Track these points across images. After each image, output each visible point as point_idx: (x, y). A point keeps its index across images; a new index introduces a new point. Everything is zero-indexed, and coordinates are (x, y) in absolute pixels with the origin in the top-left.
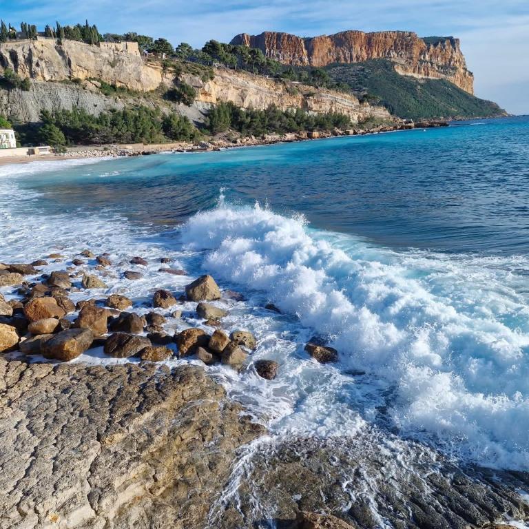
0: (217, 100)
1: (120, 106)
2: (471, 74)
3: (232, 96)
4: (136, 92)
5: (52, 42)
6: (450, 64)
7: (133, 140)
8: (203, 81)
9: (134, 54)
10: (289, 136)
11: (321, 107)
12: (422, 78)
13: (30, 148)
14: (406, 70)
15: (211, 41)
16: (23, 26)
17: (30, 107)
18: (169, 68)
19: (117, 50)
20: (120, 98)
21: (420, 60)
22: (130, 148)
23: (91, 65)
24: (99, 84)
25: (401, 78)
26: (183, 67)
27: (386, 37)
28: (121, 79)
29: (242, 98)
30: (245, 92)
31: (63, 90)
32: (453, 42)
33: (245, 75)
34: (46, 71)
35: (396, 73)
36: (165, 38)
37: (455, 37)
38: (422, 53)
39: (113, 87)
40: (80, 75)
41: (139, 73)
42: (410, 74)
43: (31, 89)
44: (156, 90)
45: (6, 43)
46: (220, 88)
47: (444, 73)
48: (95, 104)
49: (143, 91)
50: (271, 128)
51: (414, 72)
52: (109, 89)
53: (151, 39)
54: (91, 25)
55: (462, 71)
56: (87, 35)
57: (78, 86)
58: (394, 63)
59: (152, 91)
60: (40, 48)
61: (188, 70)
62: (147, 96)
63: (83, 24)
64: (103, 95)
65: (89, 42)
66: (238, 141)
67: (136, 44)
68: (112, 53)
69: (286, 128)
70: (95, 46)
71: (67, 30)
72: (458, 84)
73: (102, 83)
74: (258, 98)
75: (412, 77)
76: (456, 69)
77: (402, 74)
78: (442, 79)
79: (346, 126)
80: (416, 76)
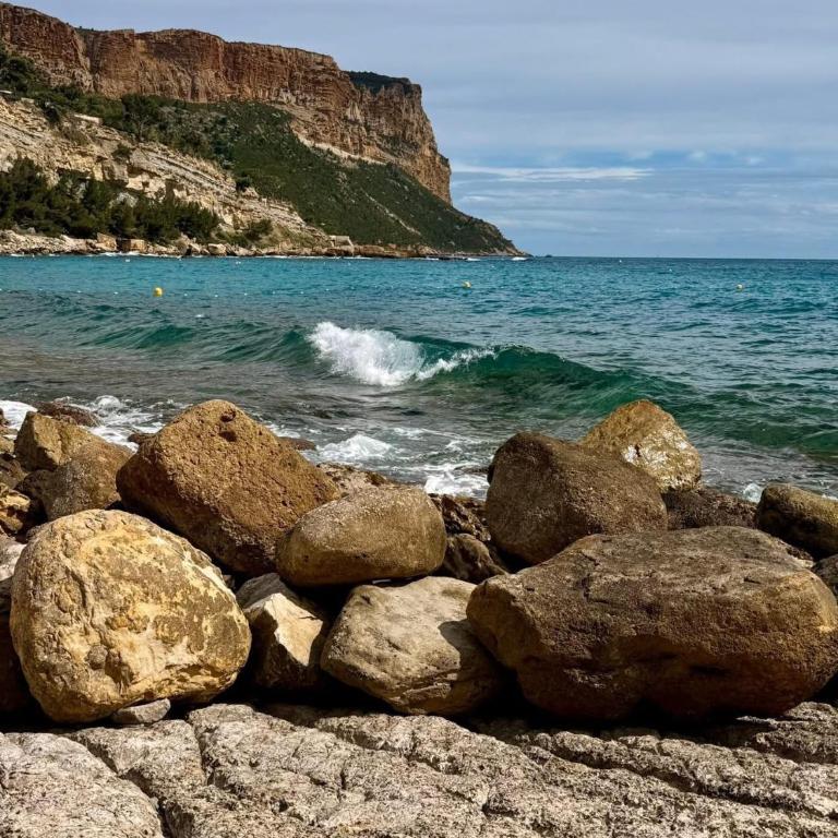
2: (445, 161)
6: (404, 134)
11: (146, 184)
12: (350, 159)
14: (314, 136)
21: (344, 119)
25: (308, 151)
27: (270, 58)
32: (409, 90)
35: (294, 138)
37: (413, 81)
42: (324, 146)
47: (392, 152)
50: (26, 217)
51: (331, 143)
55: (428, 153)
58: (290, 117)
69: (63, 223)
72: (421, 179)
75: (329, 152)
76: (416, 146)
77: (308, 143)
78: (390, 165)
79: (208, 235)
80: (336, 151)
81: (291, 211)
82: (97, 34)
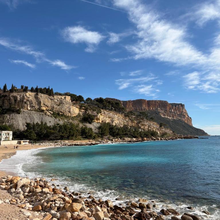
0: (102, 122)
1: (61, 123)
2: (190, 118)
3: (108, 121)
4: (68, 117)
5: (33, 94)
6: (182, 114)
7: (68, 138)
8: (97, 113)
9: (69, 101)
10: (134, 139)
11: (144, 127)
12: (171, 119)
13: (19, 141)
14: (164, 115)
15: (100, 98)
16: (22, 87)
17: (20, 122)
18: (83, 108)
19: (61, 98)
20: (61, 119)
21: (170, 112)
22: (67, 142)
23: (49, 105)
24: (52, 113)
25: (163, 118)
26: (89, 107)
27: (155, 102)
28: (62, 111)
29: (112, 122)
30: (113, 119)
31: (36, 115)
32: (182, 106)
33: (113, 112)
34: (29, 106)
35: (161, 116)
36: (82, 96)
37: (183, 104)
38: (170, 109)
39: (59, 114)
40: (44, 108)
41: (70, 109)
42: (166, 117)
43: (21, 113)
44: (76, 116)
45: (13, 93)
46: (103, 117)
47: (180, 117)
48: (50, 121)
49: (71, 116)
50: (126, 135)
51: (168, 116)
52: (57, 115)
53: (76, 95)
54: (50, 89)
55: (187, 117)
56: (49, 92)
57: (43, 113)
58: (159, 112)
59: (75, 117)
60: (28, 96)
61: (91, 109)
62: (73, 118)
63: (47, 88)
64: (54, 117)
65: (50, 95)
66: (113, 140)
67: (70, 97)
68: (59, 100)
69: (132, 136)
70: (52, 96)
71: (41, 90)
72: (186, 122)
73: (53, 112)
74: (118, 121)
75: (167, 118)
76: (185, 116)
77: (163, 116)
78: (179, 120)
79: (156, 136)
80: (169, 117)
81: (170, 130)
82: (125, 101)
